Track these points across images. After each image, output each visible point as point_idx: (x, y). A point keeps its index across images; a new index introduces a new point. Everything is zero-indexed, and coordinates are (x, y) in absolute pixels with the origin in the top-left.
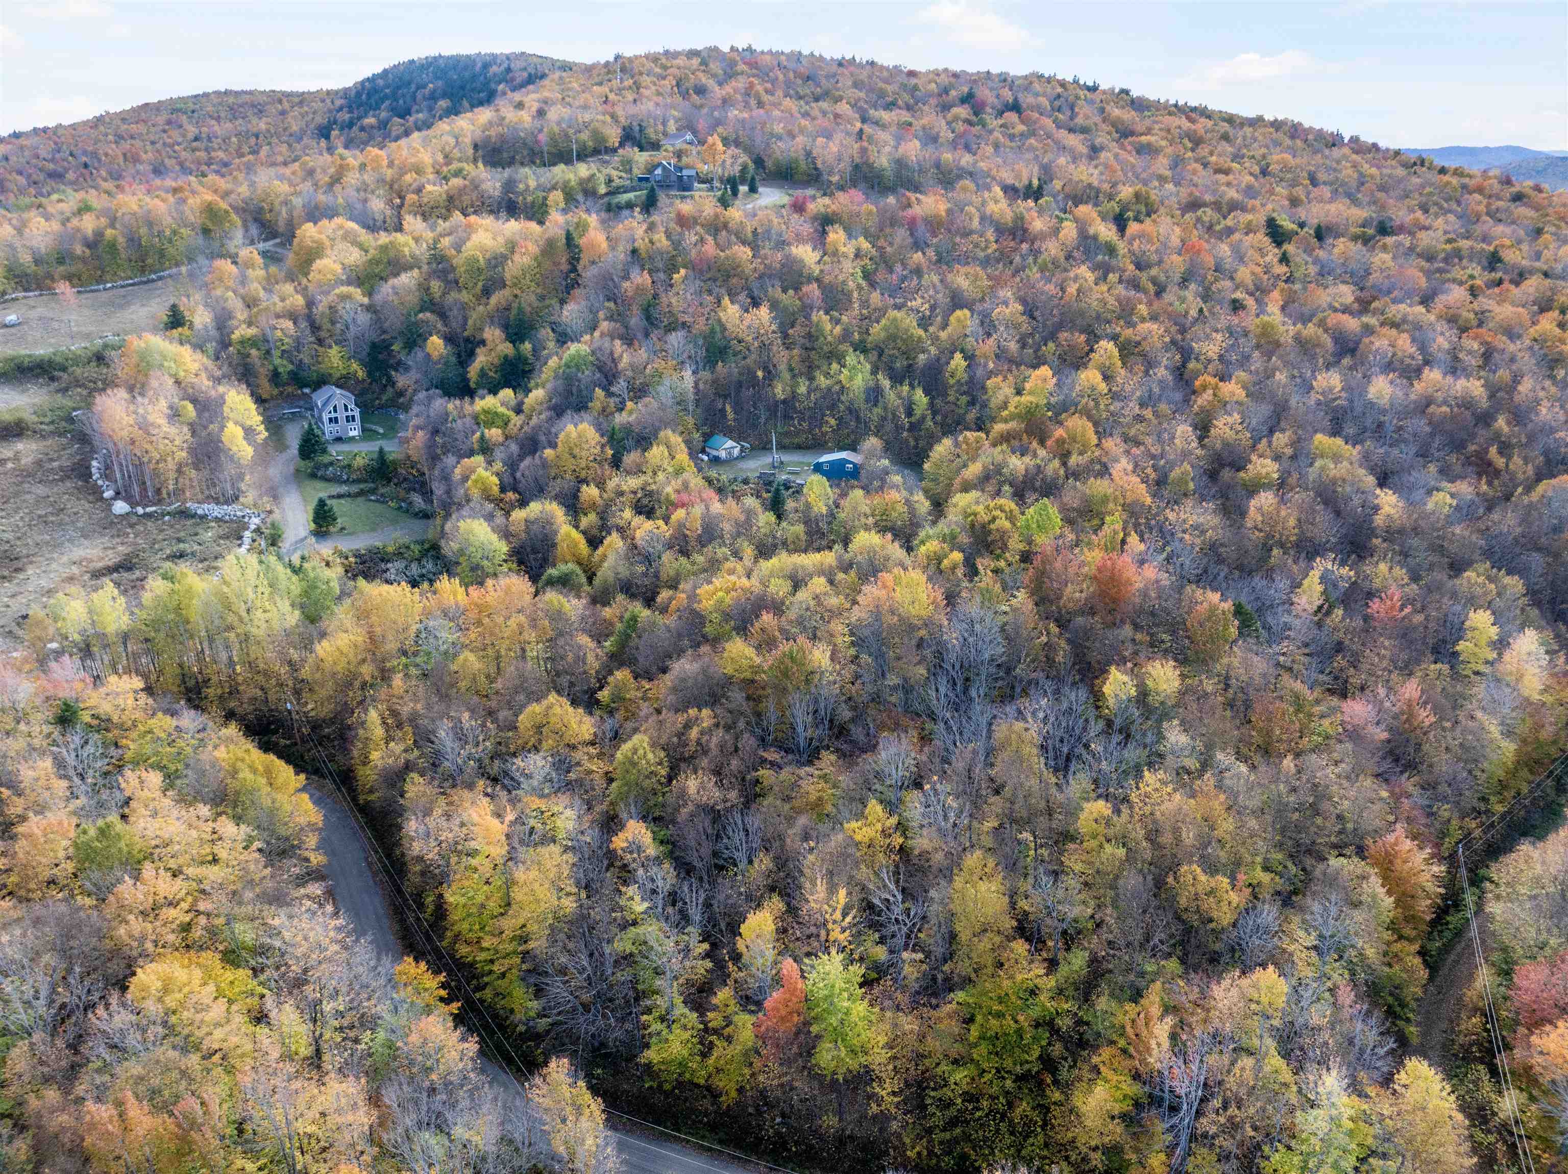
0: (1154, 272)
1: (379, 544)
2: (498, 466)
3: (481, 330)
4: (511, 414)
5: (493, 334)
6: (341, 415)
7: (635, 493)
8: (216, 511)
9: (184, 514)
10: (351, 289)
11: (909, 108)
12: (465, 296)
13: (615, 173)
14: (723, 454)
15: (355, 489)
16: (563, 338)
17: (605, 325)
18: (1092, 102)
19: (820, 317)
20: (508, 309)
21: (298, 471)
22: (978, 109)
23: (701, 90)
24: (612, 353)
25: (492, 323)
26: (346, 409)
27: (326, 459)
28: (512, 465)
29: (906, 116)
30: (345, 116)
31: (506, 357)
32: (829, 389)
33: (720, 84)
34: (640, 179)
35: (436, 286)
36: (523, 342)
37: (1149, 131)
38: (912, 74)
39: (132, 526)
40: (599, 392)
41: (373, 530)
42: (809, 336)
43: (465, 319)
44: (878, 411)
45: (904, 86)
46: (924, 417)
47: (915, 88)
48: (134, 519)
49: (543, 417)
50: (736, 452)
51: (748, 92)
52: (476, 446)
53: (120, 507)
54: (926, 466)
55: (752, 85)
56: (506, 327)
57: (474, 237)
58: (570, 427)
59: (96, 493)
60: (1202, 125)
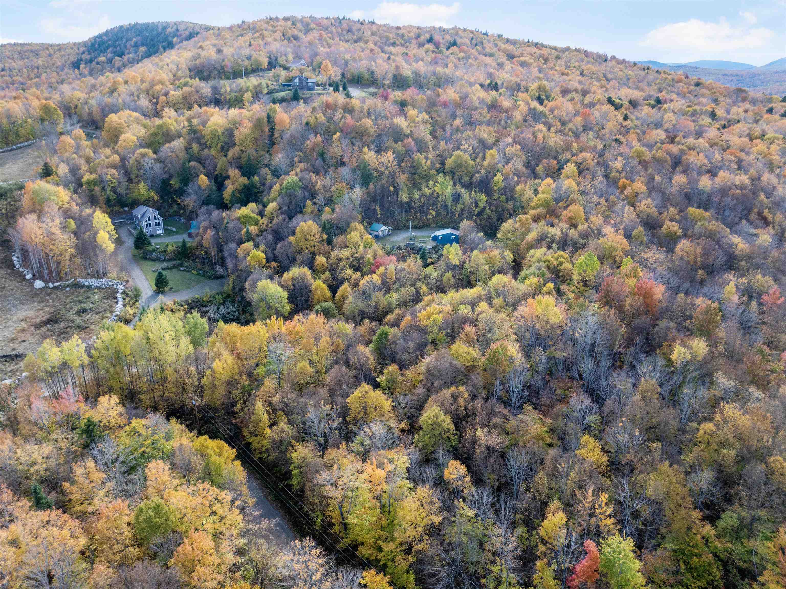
0: (570, 126)
1: (197, 296)
2: (263, 247)
3: (227, 171)
4: (259, 217)
5: (234, 172)
6: (153, 222)
7: (348, 259)
8: (95, 282)
9: (78, 286)
10: (146, 150)
11: (402, 45)
12: (212, 152)
13: (269, 83)
14: (380, 234)
15: (170, 264)
16: (277, 174)
17: (301, 165)
18: (489, 41)
19: (417, 156)
20: (239, 158)
21: (134, 256)
22: (437, 45)
23: (296, 38)
24: (311, 180)
25: (231, 166)
26: (155, 219)
27: (150, 248)
28: (272, 247)
29: (403, 50)
30: (86, 57)
31: (245, 185)
32: (431, 195)
33: (305, 34)
34: (284, 85)
35: (195, 147)
36: (253, 176)
37: (522, 55)
38: (398, 28)
39: (48, 295)
40: (309, 203)
41: (189, 288)
42: (413, 167)
43: (216, 166)
44: (460, 206)
45: (397, 34)
46: (485, 208)
47: (403, 36)
48: (49, 291)
49: (280, 218)
50: (386, 232)
51: (321, 38)
52: (244, 237)
53: (39, 284)
54: (499, 235)
55: (321, 35)
56: (240, 168)
57: (212, 119)
58: (302, 224)
59: (22, 276)
60: (545, 52)
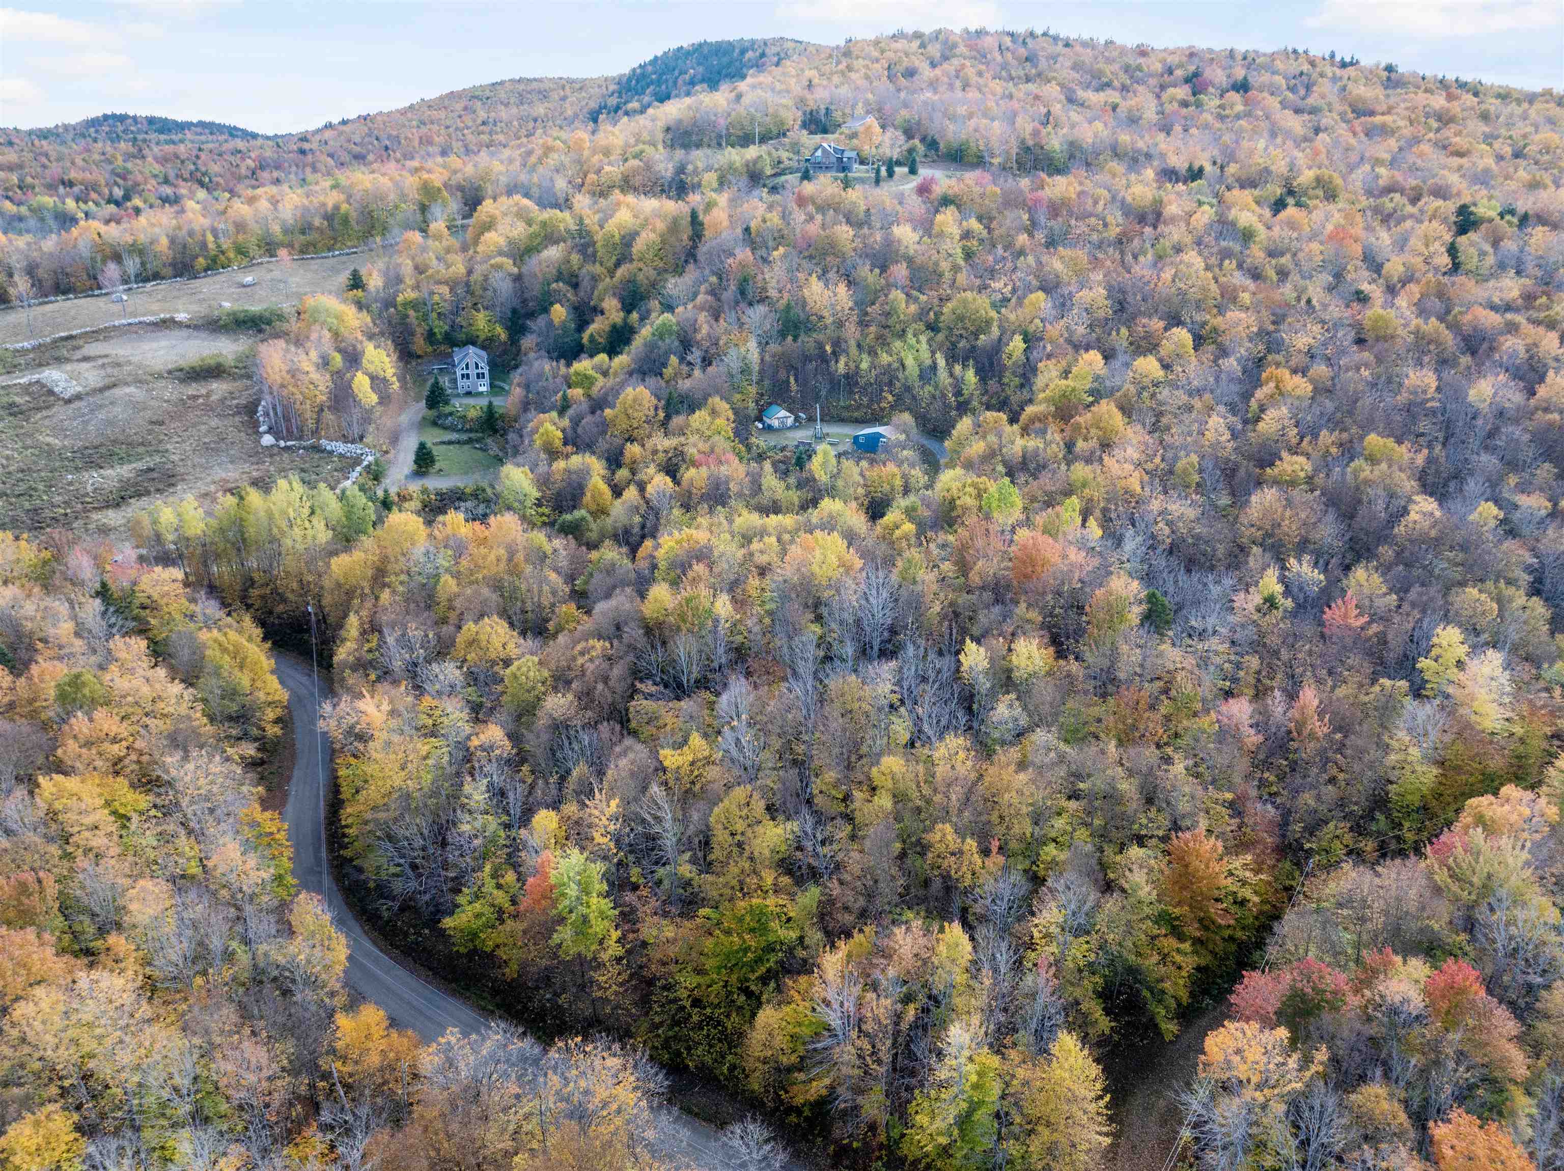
1: (461, 485)
2: (566, 422)
3: (603, 300)
4: (598, 376)
5: (611, 305)
6: (472, 372)
7: (667, 452)
8: (341, 447)
9: (317, 449)
10: (505, 259)
12: (598, 269)
13: (785, 155)
15: (465, 437)
17: (701, 298)
19: (898, 296)
20: (629, 281)
21: (424, 418)
22: (1199, 89)
24: (696, 324)
25: (613, 294)
26: (477, 367)
27: (448, 409)
29: (1115, 97)
31: (615, 324)
32: (889, 365)
35: (575, 258)
36: (633, 311)
39: (271, 456)
40: (674, 360)
41: (466, 473)
42: (885, 314)
45: (1127, 66)
46: (971, 397)
47: (1138, 69)
48: (276, 450)
49: (619, 379)
50: (789, 422)
51: (959, 74)
52: (556, 403)
53: (268, 440)
55: (964, 68)
56: (623, 298)
57: (617, 215)
58: (632, 390)
59: (255, 427)
60: (1463, 103)
